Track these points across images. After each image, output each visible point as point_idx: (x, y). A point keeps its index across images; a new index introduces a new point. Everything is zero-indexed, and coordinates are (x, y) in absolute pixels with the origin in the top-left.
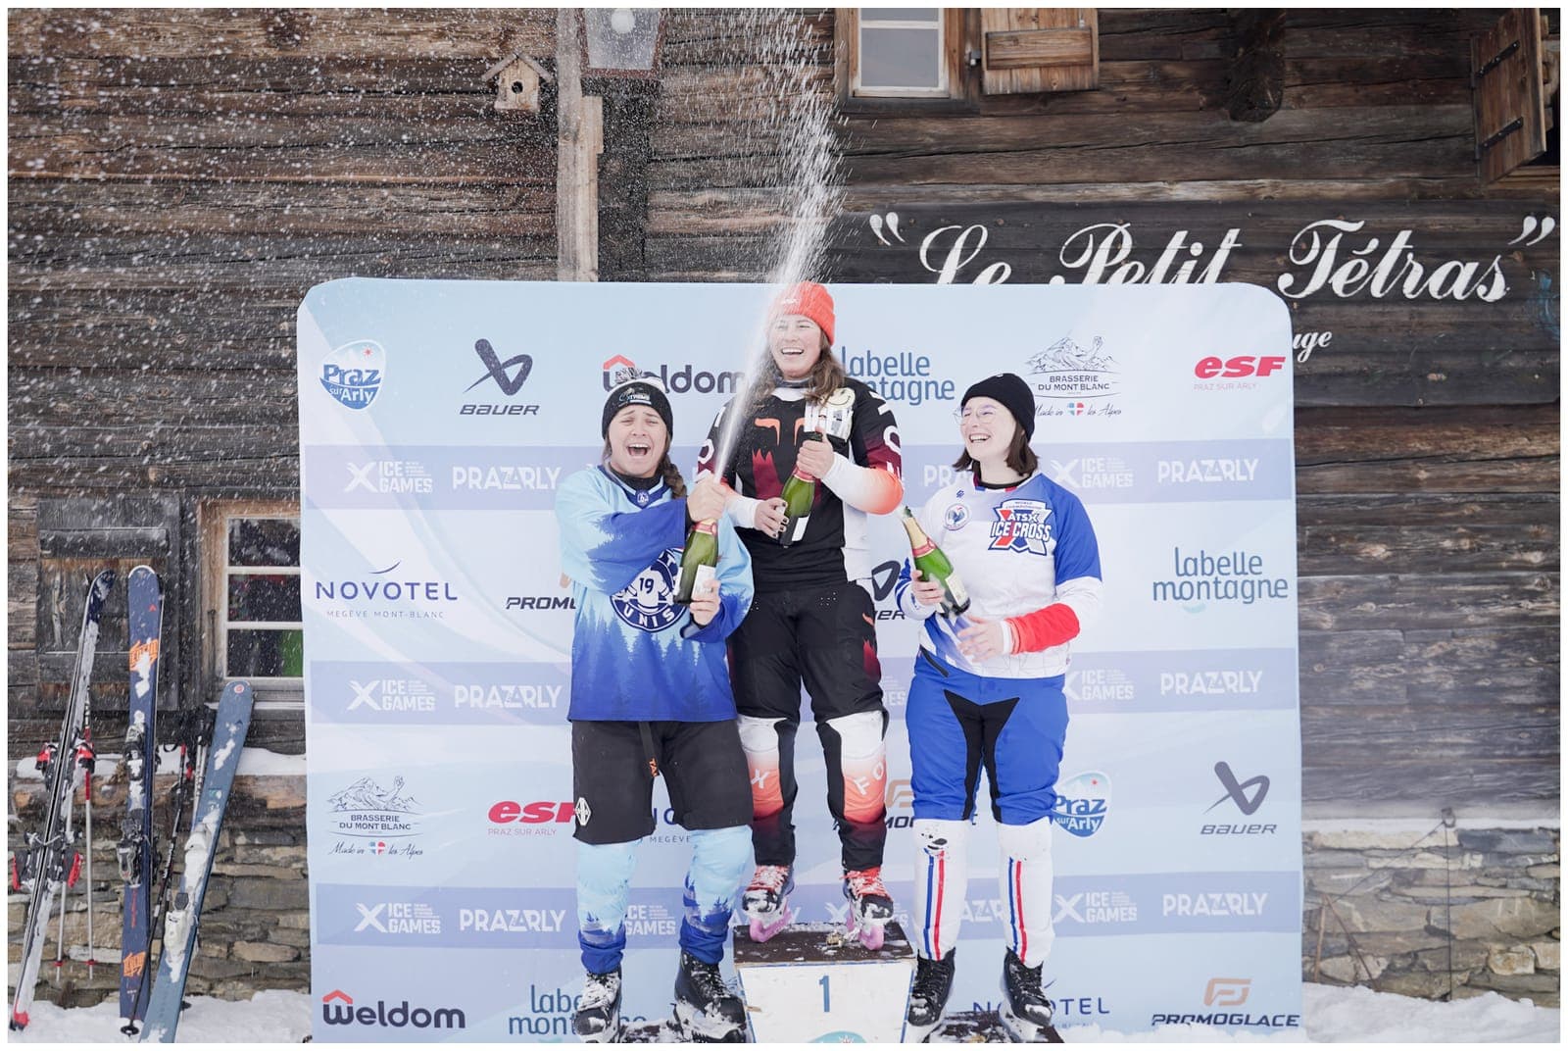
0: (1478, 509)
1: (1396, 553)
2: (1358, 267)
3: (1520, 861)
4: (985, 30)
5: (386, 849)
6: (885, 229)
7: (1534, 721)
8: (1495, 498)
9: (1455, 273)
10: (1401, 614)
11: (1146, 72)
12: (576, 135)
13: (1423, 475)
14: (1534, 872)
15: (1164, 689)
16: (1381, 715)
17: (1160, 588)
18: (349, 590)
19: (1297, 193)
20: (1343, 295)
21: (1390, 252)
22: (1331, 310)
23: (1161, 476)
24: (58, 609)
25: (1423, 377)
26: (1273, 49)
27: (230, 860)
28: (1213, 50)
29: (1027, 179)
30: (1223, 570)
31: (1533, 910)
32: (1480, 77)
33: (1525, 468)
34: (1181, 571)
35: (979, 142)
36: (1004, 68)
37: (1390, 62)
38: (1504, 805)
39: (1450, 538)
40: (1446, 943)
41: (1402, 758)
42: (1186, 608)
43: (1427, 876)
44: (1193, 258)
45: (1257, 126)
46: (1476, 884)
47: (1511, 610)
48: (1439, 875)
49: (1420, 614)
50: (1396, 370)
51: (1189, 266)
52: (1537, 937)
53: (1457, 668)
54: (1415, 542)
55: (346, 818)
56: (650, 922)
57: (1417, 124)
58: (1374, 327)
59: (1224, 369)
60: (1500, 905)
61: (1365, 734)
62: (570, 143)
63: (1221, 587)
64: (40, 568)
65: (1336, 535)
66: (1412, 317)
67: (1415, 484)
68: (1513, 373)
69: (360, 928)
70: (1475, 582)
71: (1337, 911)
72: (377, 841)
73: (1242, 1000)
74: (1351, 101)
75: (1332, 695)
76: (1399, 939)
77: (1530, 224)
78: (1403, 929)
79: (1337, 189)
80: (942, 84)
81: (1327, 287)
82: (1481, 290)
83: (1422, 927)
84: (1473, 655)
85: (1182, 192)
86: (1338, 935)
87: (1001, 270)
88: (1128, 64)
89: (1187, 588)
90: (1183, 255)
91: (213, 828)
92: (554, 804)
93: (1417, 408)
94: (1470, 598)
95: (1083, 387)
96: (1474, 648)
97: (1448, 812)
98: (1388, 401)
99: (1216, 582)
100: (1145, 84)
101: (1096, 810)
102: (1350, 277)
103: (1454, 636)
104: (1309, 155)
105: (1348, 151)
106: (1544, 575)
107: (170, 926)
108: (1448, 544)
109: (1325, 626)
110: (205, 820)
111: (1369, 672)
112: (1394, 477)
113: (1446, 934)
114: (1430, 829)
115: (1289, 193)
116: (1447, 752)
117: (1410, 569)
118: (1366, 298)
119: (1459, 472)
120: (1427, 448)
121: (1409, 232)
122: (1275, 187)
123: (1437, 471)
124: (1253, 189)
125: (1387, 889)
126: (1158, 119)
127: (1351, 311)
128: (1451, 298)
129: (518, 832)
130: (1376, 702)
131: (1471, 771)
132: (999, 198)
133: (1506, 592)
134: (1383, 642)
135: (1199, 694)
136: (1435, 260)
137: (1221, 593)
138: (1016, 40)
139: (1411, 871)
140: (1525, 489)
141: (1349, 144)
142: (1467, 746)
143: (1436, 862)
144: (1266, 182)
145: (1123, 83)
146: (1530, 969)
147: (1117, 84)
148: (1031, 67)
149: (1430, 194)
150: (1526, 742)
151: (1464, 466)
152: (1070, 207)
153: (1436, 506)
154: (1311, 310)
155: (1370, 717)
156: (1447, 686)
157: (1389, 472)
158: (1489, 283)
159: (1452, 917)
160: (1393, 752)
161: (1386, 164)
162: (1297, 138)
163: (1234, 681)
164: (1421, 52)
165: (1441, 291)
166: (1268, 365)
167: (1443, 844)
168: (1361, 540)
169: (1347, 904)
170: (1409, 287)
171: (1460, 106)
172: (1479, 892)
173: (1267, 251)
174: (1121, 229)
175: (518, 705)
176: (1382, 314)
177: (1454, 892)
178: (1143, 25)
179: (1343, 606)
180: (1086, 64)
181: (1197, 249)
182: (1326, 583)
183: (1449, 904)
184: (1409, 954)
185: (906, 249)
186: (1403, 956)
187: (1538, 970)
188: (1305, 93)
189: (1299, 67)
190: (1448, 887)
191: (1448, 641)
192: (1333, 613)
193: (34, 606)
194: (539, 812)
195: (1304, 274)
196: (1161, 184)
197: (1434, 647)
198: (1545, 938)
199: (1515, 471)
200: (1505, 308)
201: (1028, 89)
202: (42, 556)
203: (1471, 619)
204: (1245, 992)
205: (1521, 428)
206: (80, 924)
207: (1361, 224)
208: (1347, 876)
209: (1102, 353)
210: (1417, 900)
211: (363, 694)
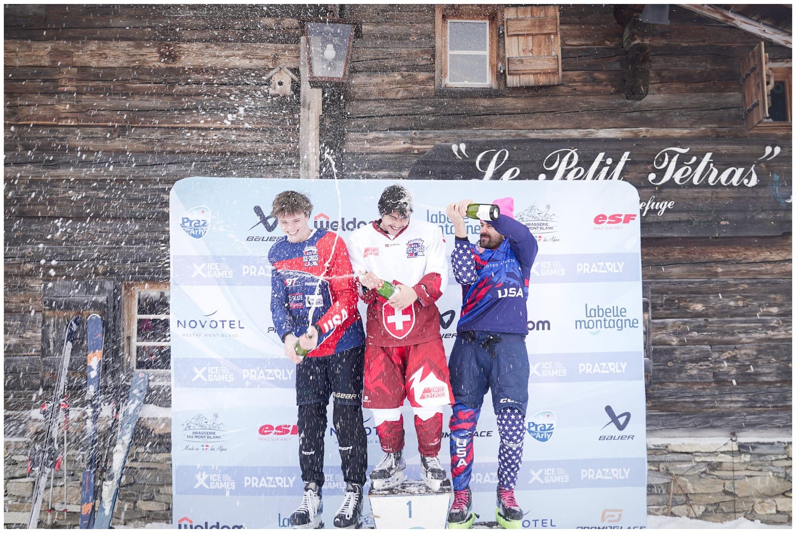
0: (746, 286)
1: (707, 308)
2: (687, 170)
3: (768, 458)
4: (507, 56)
5: (209, 448)
6: (459, 151)
7: (774, 390)
8: (754, 281)
9: (733, 173)
10: (710, 338)
11: (585, 77)
12: (309, 105)
13: (720, 270)
14: (776, 463)
15: (581, 371)
16: (701, 387)
17: (578, 323)
18: (193, 324)
19: (658, 135)
20: (679, 183)
21: (702, 163)
22: (674, 190)
23: (579, 270)
24: (52, 335)
25: (719, 223)
26: (643, 67)
27: (135, 460)
28: (617, 66)
29: (528, 127)
30: (608, 314)
31: (775, 482)
32: (744, 80)
33: (769, 267)
34: (589, 315)
35: (505, 109)
36: (516, 74)
37: (702, 72)
38: (761, 431)
39: (734, 300)
40: (733, 499)
41: (712, 408)
42: (591, 333)
43: (724, 465)
44: (607, 165)
45: (639, 103)
46: (747, 469)
47: (763, 336)
48: (729, 465)
49: (719, 337)
50: (706, 220)
51: (605, 170)
52: (777, 495)
53: (737, 364)
54: (716, 302)
55: (190, 433)
56: (336, 482)
57: (715, 102)
58: (694, 199)
59: (608, 220)
60: (759, 479)
61: (693, 396)
62: (306, 110)
63: (607, 323)
64: (44, 315)
65: (679, 299)
66: (712, 194)
67: (716, 274)
68: (761, 221)
69: (196, 486)
70: (745, 322)
71: (679, 483)
72: (205, 444)
73: (619, 520)
74: (683, 91)
75: (677, 377)
76: (710, 497)
77: (768, 150)
78: (712, 492)
79: (677, 132)
80: (488, 81)
81: (672, 179)
82: (746, 181)
83: (721, 490)
84: (745, 357)
85: (603, 134)
86: (680, 495)
87: (515, 171)
88: (576, 72)
89: (591, 323)
90: (603, 164)
91: (127, 442)
92: (289, 426)
93: (716, 238)
94: (743, 330)
95: (541, 228)
96: (745, 354)
97: (733, 434)
98: (702, 235)
99: (605, 320)
100: (584, 82)
101: (549, 429)
102: (683, 175)
103: (736, 348)
104: (663, 117)
105: (682, 115)
106: (779, 318)
107: (105, 489)
108: (732, 303)
109: (673, 343)
110: (124, 438)
111: (694, 366)
112: (705, 271)
113: (732, 494)
114: (725, 443)
115: (654, 134)
116: (733, 405)
117: (714, 315)
118: (691, 185)
119: (737, 269)
120: (721, 257)
121: (711, 154)
122: (647, 131)
123: (727, 268)
124: (637, 133)
125: (704, 472)
126: (591, 99)
127: (683, 192)
128: (731, 186)
129: (273, 440)
130: (699, 381)
131: (745, 414)
132: (515, 137)
133: (761, 327)
134: (701, 351)
135: (597, 373)
136: (724, 167)
137: (607, 325)
138: (522, 61)
139: (715, 463)
140: (769, 277)
141: (683, 111)
142: (742, 401)
143: (727, 459)
144: (643, 129)
145: (574, 81)
146: (774, 511)
147: (571, 82)
148: (529, 74)
149: (721, 135)
150: (771, 400)
151: (739, 266)
152: (548, 141)
153: (726, 285)
154: (664, 190)
155: (696, 388)
156: (733, 373)
157: (703, 269)
158: (749, 178)
159: (736, 486)
160: (706, 405)
161: (701, 120)
162: (658, 108)
163: (613, 367)
164: (717, 68)
165: (727, 182)
166: (628, 218)
167: (730, 450)
168: (690, 301)
169: (685, 479)
170: (711, 180)
171: (736, 93)
172: (749, 473)
173: (642, 162)
174: (573, 151)
175: (273, 378)
176: (699, 193)
177: (736, 473)
178: (583, 54)
179: (682, 334)
180: (555, 72)
181: (609, 161)
182: (674, 323)
183: (734, 479)
184: (715, 504)
185: (470, 161)
186: (712, 505)
187: (778, 512)
188: (661, 87)
189: (658, 74)
190: (733, 471)
191: (733, 351)
192: (677, 337)
193: (40, 334)
194: (282, 430)
195: (661, 173)
196: (593, 130)
197: (726, 353)
198: (781, 496)
199: (763, 268)
200: (758, 190)
201: (528, 84)
202: (45, 310)
203: (744, 340)
204: (620, 515)
205: (767, 247)
206: (60, 493)
207: (688, 149)
208: (685, 466)
209: (550, 213)
210: (719, 477)
211: (199, 374)
